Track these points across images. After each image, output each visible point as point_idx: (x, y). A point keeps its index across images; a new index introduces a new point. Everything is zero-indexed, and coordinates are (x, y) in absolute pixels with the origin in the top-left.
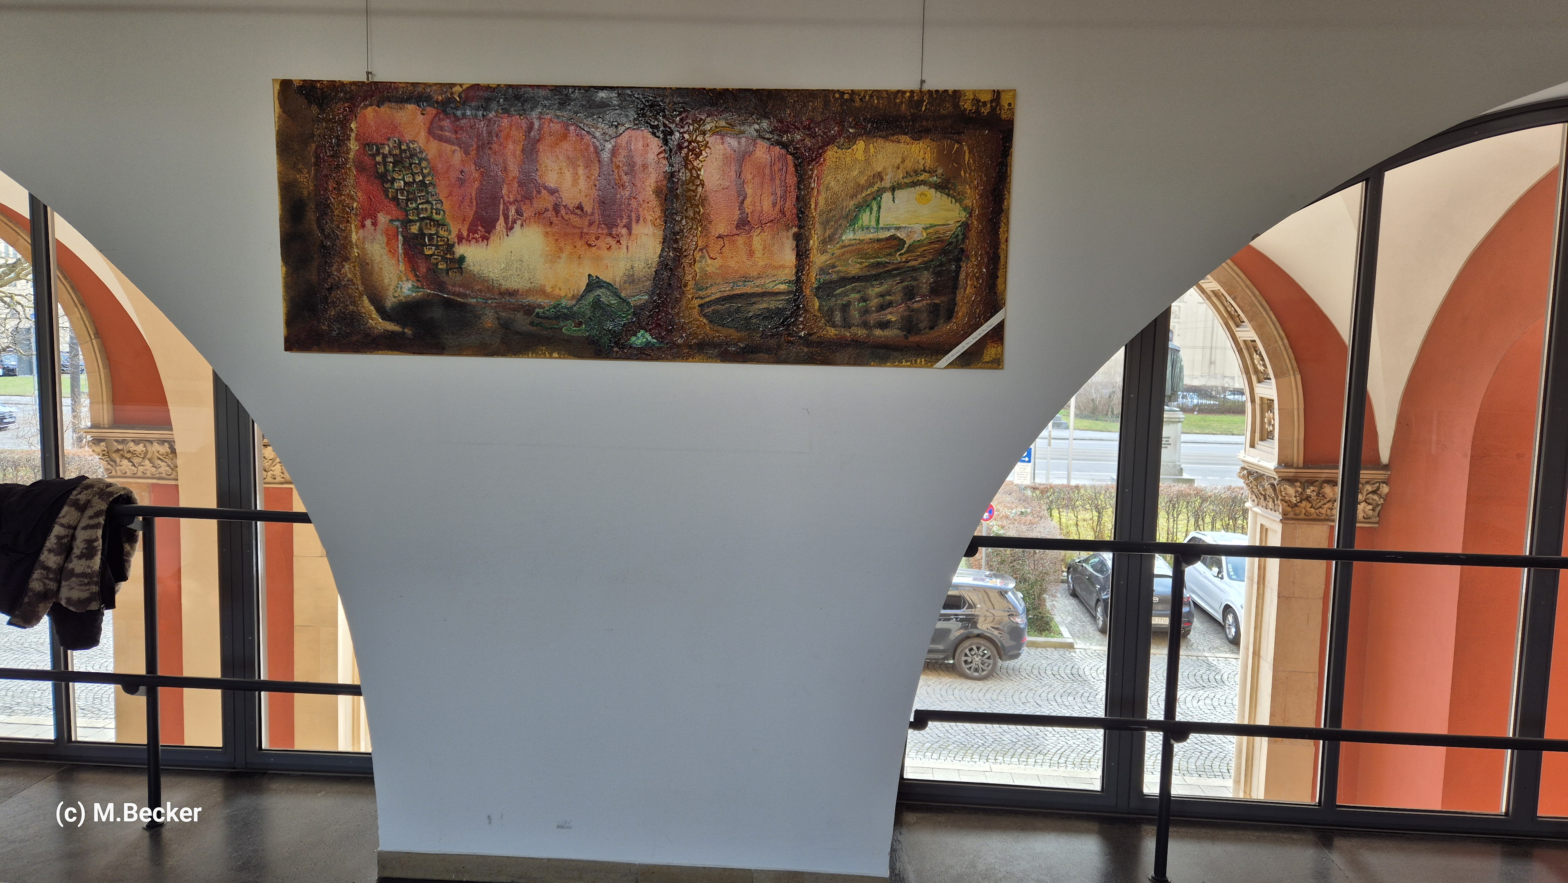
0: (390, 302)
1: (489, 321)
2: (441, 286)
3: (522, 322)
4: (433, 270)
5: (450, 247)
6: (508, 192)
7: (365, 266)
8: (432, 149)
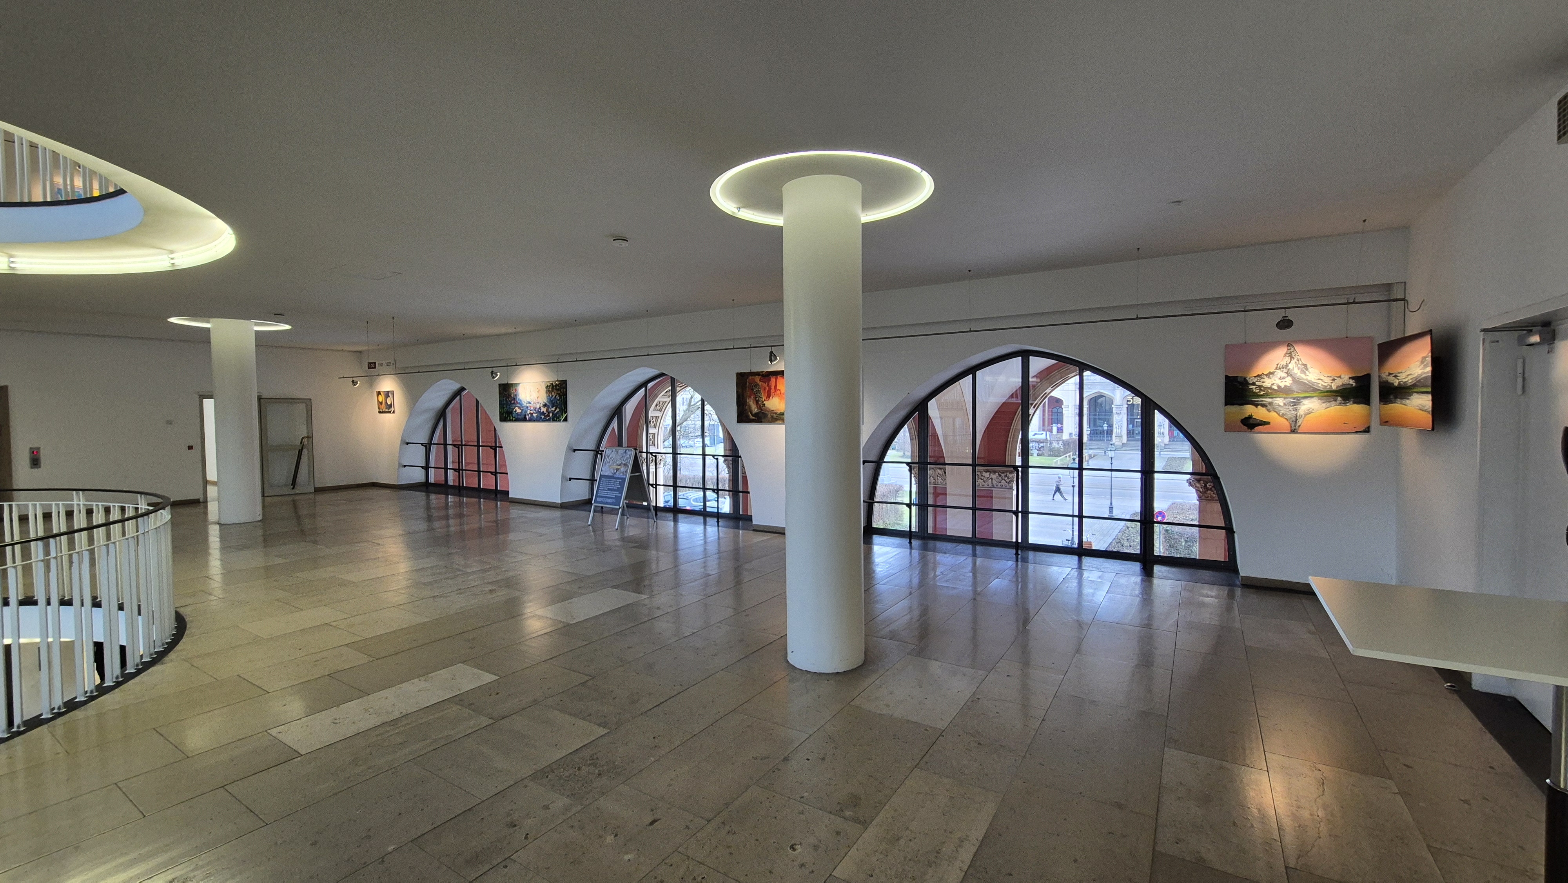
0: (753, 413)
1: (769, 416)
2: (762, 410)
3: (775, 416)
4: (760, 407)
5: (763, 402)
6: (773, 391)
7: (749, 406)
8: (760, 383)
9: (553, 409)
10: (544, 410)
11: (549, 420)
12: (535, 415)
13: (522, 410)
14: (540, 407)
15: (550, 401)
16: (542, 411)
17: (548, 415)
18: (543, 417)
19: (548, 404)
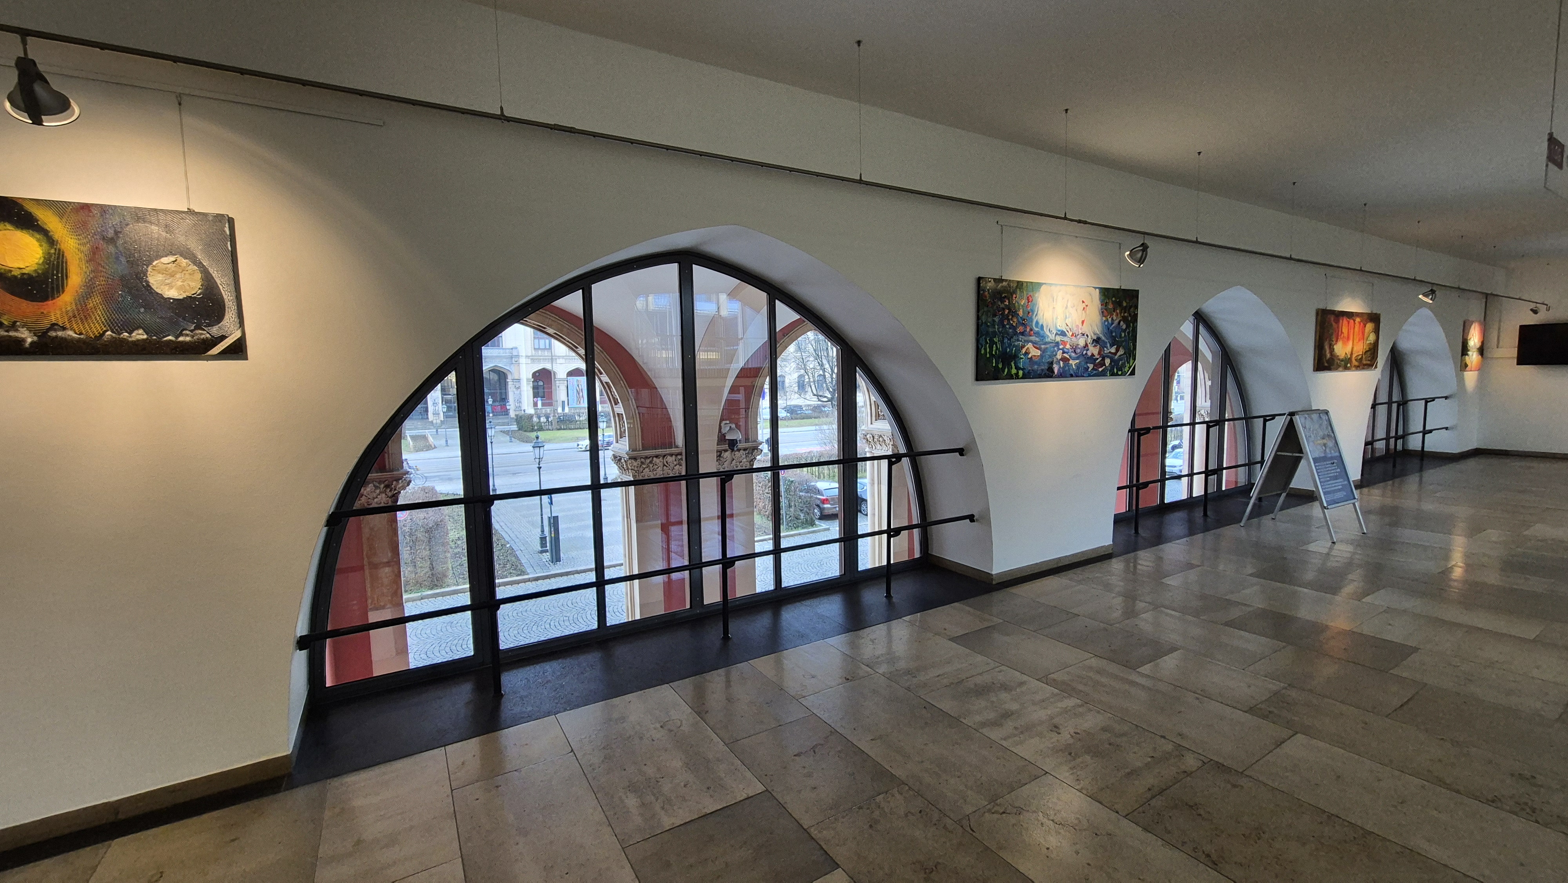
9: (1113, 350)
10: (1094, 350)
11: (1102, 374)
12: (1073, 363)
13: (1044, 351)
14: (1086, 345)
15: (1108, 330)
16: (1089, 354)
17: (1102, 364)
18: (1091, 366)
19: (1103, 338)
